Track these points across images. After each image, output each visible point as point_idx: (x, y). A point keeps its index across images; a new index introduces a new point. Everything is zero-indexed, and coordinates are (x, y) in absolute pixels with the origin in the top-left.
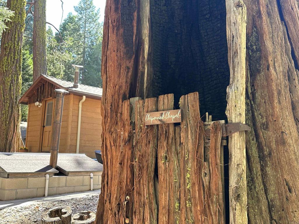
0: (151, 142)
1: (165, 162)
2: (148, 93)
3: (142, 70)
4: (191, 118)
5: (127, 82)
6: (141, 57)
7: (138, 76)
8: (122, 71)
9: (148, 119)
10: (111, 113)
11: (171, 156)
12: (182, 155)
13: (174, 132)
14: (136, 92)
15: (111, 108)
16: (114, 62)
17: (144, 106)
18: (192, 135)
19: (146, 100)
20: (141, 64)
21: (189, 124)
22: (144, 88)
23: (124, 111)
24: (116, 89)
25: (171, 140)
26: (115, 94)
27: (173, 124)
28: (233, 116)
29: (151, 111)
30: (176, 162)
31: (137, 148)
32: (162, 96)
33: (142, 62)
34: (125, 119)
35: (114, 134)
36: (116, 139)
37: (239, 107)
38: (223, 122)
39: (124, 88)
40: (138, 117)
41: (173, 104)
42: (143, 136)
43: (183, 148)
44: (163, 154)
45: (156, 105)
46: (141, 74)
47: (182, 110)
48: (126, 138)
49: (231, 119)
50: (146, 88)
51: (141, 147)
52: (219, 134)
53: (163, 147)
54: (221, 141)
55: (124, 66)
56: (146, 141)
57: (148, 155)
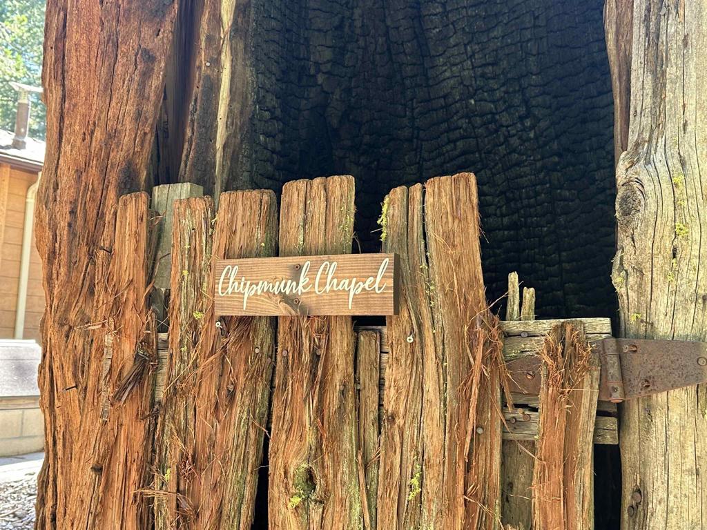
0: (238, 396)
1: (304, 500)
2: (231, 171)
3: (209, 72)
4: (440, 296)
5: (143, 118)
6: (205, 18)
7: (194, 98)
8: (119, 69)
9: (230, 290)
10: (70, 242)
11: (335, 476)
12: (388, 474)
13: (351, 358)
14: (182, 164)
15: (70, 225)
16: (88, 29)
17: (212, 227)
18: (445, 380)
19: (224, 198)
20: (203, 45)
21: (427, 324)
22: (214, 149)
23: (122, 242)
24: (94, 144)
25: (337, 394)
26: (87, 165)
27: (350, 319)
28: (661, 304)
29: (245, 254)
30: (357, 508)
31: (173, 418)
32: (301, 184)
33: (209, 39)
34: (125, 278)
35: (77, 337)
36: (86, 359)
37: (695, 261)
38: (602, 325)
39: (126, 140)
40: (185, 273)
41: (352, 225)
42: (203, 363)
43: (397, 439)
44: (295, 462)
45: (267, 226)
46: (204, 86)
47: (397, 259)
48: (123, 367)
49: (649, 315)
50: (225, 147)
51: (190, 416)
52: (586, 389)
53: (295, 426)
54: (596, 424)
55: (129, 48)
56: (213, 391)
57: (224, 459)
